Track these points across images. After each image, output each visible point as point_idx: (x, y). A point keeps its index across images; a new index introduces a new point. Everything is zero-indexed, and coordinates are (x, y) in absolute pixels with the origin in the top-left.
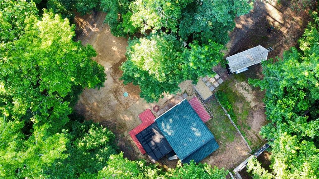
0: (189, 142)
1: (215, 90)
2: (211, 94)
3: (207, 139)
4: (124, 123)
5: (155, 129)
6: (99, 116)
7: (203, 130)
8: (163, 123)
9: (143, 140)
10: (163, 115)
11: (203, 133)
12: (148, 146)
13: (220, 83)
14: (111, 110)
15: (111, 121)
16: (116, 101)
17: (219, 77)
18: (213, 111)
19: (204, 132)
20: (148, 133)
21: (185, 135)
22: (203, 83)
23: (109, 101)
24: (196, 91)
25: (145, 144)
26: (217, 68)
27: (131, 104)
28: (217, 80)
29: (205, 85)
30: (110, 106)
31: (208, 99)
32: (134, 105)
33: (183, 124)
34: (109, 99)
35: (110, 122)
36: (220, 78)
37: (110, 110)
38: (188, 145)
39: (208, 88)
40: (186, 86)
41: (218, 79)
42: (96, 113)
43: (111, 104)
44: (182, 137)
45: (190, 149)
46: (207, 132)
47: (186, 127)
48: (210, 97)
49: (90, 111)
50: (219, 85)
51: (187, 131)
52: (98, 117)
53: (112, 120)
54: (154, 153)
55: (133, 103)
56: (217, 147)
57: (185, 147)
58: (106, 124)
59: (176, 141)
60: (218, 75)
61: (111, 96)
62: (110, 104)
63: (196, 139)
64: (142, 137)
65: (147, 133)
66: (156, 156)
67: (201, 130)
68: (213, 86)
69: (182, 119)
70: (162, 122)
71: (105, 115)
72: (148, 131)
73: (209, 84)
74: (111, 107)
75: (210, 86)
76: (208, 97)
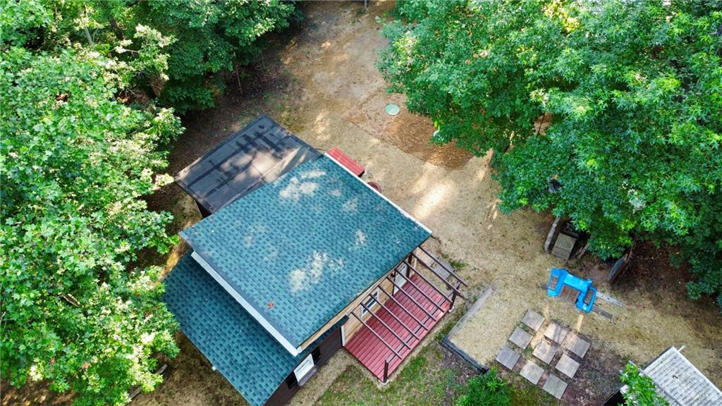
0: (261, 254)
1: (507, 370)
2: (482, 362)
3: (283, 319)
4: (303, 127)
5: (296, 158)
6: (312, 72)
7: (321, 302)
8: (321, 176)
9: (252, 136)
10: (348, 173)
11: (305, 300)
12: (233, 151)
13: (545, 388)
14: (336, 92)
15: (304, 99)
16: (366, 96)
17: (571, 375)
18: (414, 389)
19: (312, 306)
20: (278, 144)
21: (288, 240)
22: (516, 316)
23: (362, 83)
24: (476, 300)
25: (238, 144)
26: (602, 358)
27: (367, 128)
28: (550, 368)
29: (511, 325)
30: (348, 86)
31: (458, 355)
32: (366, 134)
33: (330, 231)
34: (367, 81)
35: (300, 97)
36: (566, 379)
37: (336, 90)
38: (245, 252)
39: (505, 341)
40: (483, 262)
41: (557, 373)
42: (319, 64)
43: (354, 88)
44: (279, 231)
45: (230, 261)
46: (312, 318)
47: (321, 242)
48: (469, 363)
49: (322, 51)
50: (535, 382)
51: (302, 247)
52: (309, 71)
53: (308, 99)
54: (208, 173)
55: (370, 130)
56: (255, 399)
57: (237, 244)
58: (293, 90)
59: (259, 214)
60: (578, 371)
61: (378, 83)
62: (352, 85)
63: (275, 279)
64: (260, 131)
65: (275, 142)
66: (198, 179)
67: (314, 294)
68: (521, 361)
69: (348, 228)
70: (324, 173)
71: (319, 84)
72: (286, 141)
73: (520, 339)
74: (344, 90)
75: (514, 347)
76: (466, 351)
